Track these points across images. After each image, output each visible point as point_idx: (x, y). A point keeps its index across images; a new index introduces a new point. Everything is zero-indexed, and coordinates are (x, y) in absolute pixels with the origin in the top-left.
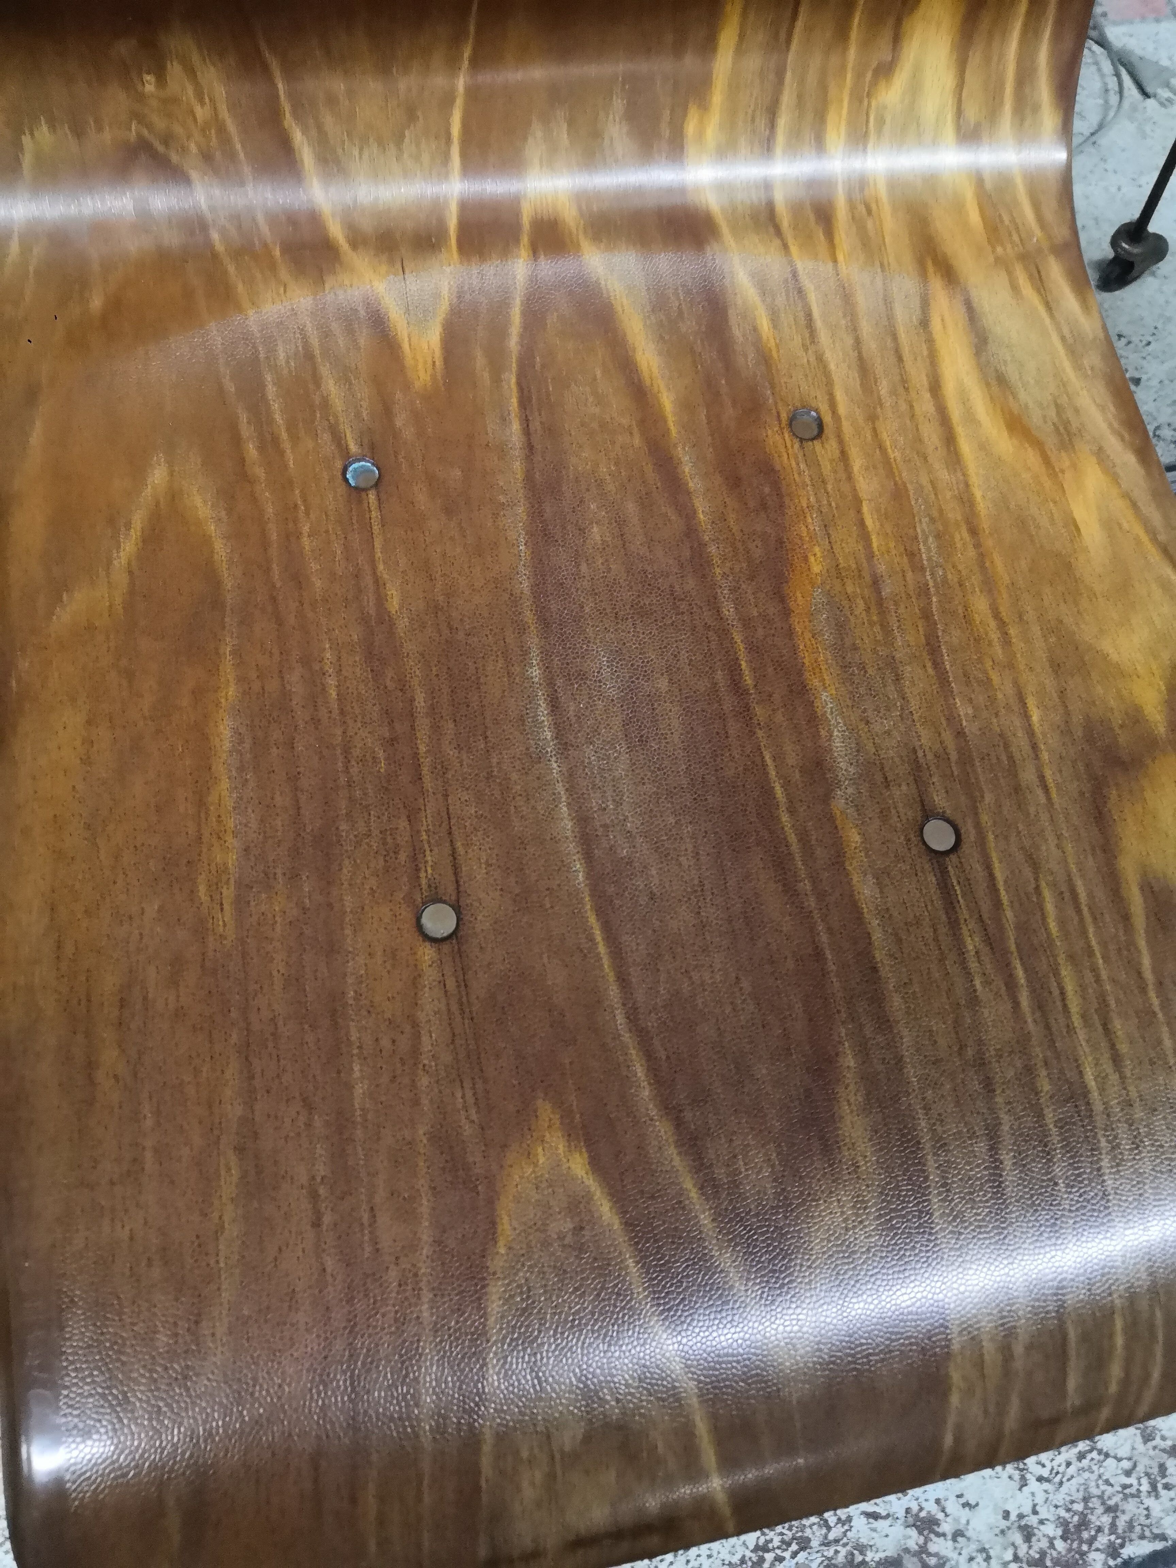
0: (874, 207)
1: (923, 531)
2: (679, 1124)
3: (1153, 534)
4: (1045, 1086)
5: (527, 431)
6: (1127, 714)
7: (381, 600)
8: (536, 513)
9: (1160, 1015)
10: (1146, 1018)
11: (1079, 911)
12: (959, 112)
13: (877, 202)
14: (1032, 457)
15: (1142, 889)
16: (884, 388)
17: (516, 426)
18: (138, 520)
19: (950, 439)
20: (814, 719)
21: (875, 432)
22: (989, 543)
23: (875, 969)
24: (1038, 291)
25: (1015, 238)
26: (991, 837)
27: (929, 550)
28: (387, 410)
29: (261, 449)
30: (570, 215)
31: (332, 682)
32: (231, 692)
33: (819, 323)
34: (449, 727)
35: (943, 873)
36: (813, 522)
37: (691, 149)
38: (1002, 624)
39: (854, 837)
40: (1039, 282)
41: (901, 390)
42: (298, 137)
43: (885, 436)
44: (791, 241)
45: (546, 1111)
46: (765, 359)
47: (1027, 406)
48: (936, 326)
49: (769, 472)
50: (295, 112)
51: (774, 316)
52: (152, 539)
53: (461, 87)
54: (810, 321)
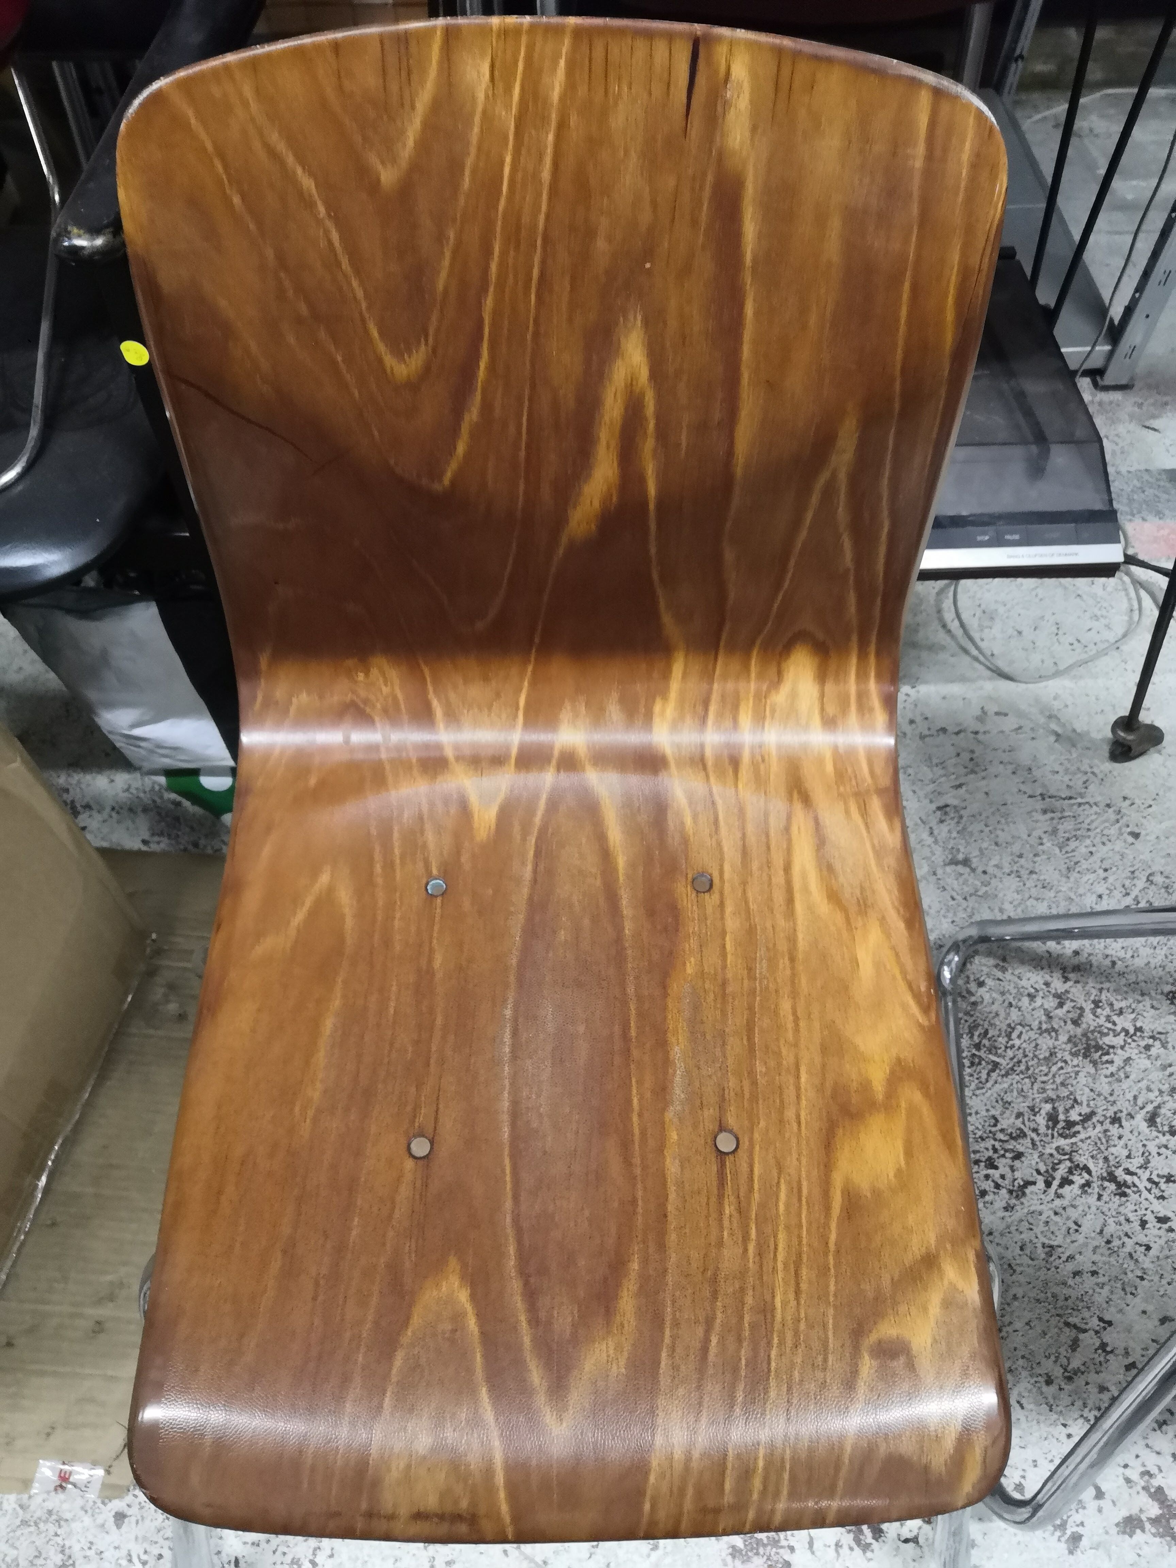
0: (766, 757)
1: (761, 956)
2: (526, 1284)
3: (904, 973)
4: (749, 1300)
5: (535, 871)
6: (861, 1084)
7: (430, 960)
8: (530, 919)
9: (832, 1271)
10: (823, 1271)
11: (800, 1200)
12: (822, 709)
13: (769, 755)
14: (839, 917)
15: (842, 1193)
16: (755, 865)
17: (529, 868)
18: (309, 902)
19: (790, 901)
20: (667, 1062)
21: (744, 892)
22: (800, 968)
23: (665, 1216)
24: (862, 816)
25: (854, 783)
26: (757, 1148)
27: (762, 968)
28: (458, 852)
29: (384, 868)
30: (582, 752)
31: (392, 1004)
32: (337, 1003)
33: (722, 823)
34: (451, 1038)
35: (722, 1165)
36: (693, 943)
37: (657, 720)
38: (796, 1020)
39: (674, 1136)
40: (864, 811)
41: (765, 868)
42: (435, 703)
43: (750, 895)
44: (711, 774)
45: (453, 1263)
46: (685, 841)
47: (843, 886)
48: (794, 829)
49: (674, 910)
50: (435, 691)
51: (695, 817)
52: (313, 913)
53: (526, 684)
54: (716, 821)
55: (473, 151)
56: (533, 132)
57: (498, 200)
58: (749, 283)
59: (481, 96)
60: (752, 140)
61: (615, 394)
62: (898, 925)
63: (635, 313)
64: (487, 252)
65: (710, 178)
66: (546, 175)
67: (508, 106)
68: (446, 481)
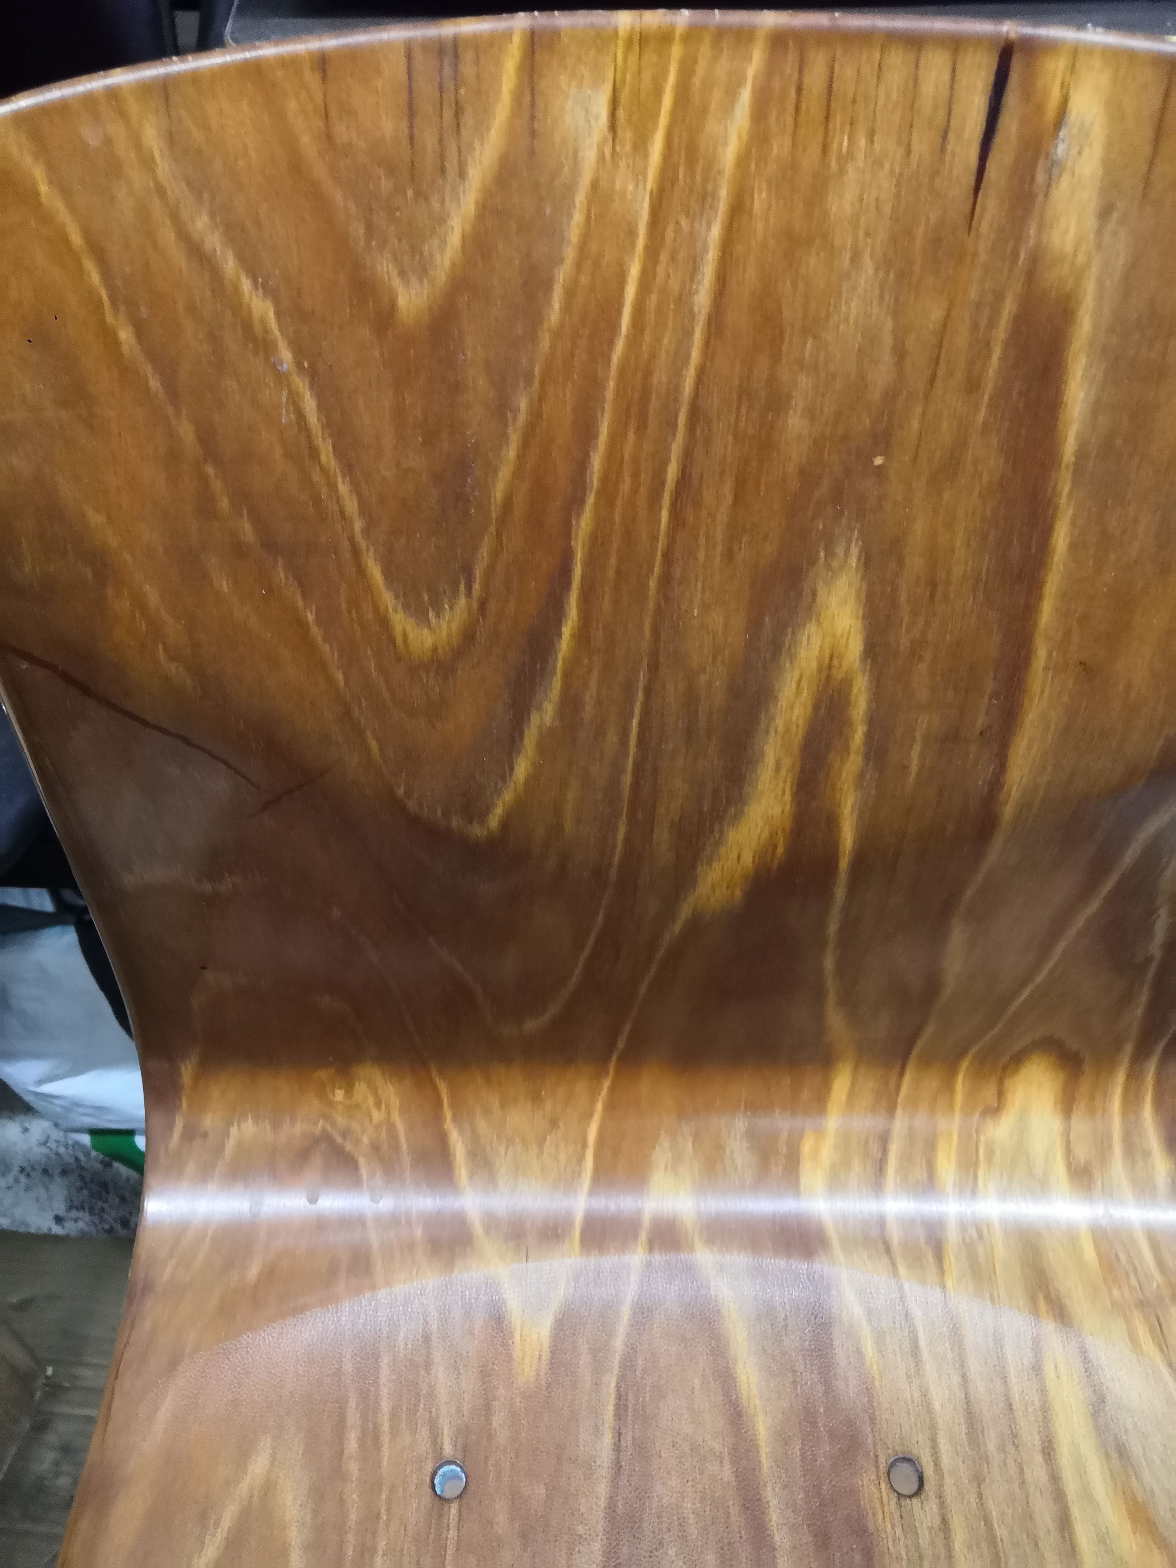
5: (617, 1447)
8: (612, 1552)
12: (1068, 1151)
16: (991, 1441)
17: (608, 1439)
18: (228, 1518)
19: (1064, 1523)
21: (981, 1497)
24: (1160, 1346)
25: (1134, 1281)
28: (487, 1409)
29: (362, 1439)
30: (688, 1215)
33: (925, 1353)
37: (806, 1165)
40: (1161, 1336)
41: (1011, 1449)
42: (455, 1136)
43: (990, 1504)
44: (899, 1260)
46: (868, 1390)
47: (1152, 1491)
48: (1049, 1370)
49: (862, 1534)
50: (454, 1118)
51: (879, 1339)
53: (599, 1106)
54: (915, 1349)
55: (570, 253)
56: (684, 222)
57: (611, 343)
58: (1066, 491)
59: (589, 156)
60: (1099, 232)
61: (799, 683)
63: (849, 543)
64: (587, 434)
65: (1009, 307)
68: (494, 822)
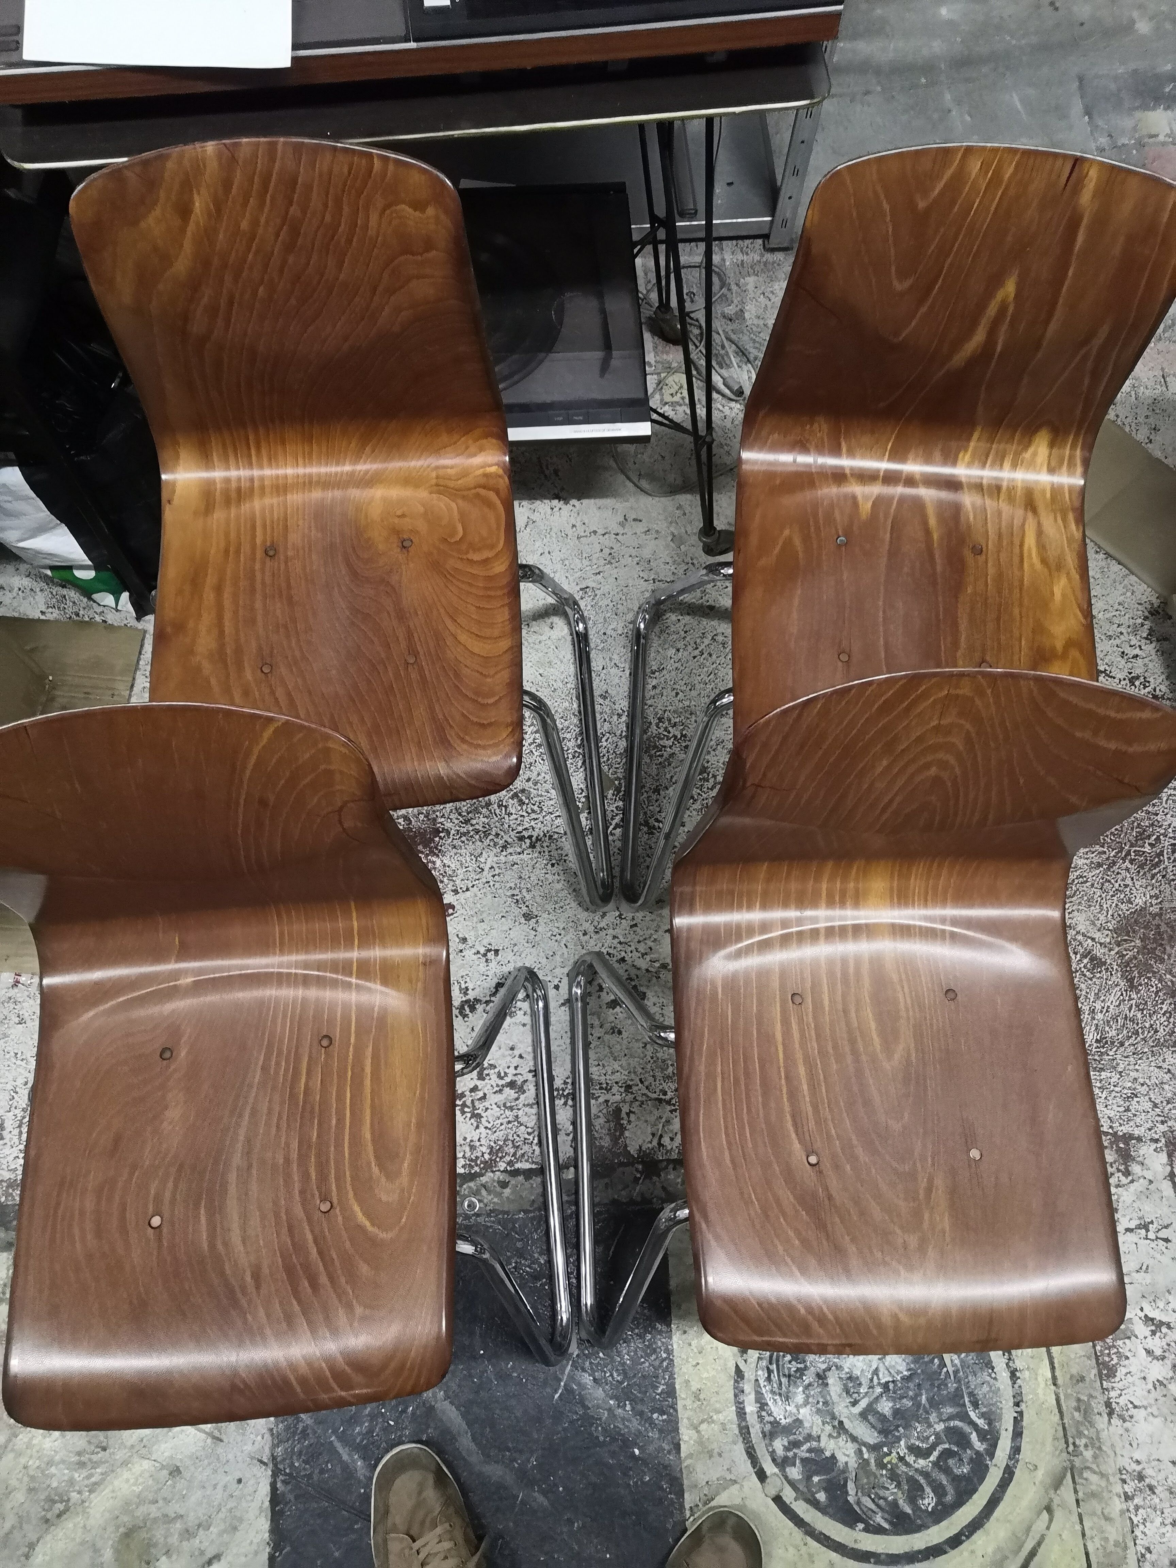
1: (1005, 587)
6: (1051, 647)
7: (841, 576)
8: (890, 560)
12: (1049, 464)
13: (1016, 487)
14: (1046, 572)
16: (1005, 543)
17: (888, 535)
18: (781, 543)
19: (1021, 562)
20: (957, 631)
22: (1025, 594)
24: (1063, 522)
25: (1060, 504)
27: (1005, 593)
29: (815, 530)
30: (918, 477)
31: (825, 594)
32: (800, 591)
33: (989, 520)
34: (854, 612)
36: (972, 578)
37: (959, 462)
38: (1021, 617)
39: (961, 662)
40: (1064, 520)
41: (1010, 545)
42: (843, 444)
43: (1001, 557)
44: (985, 494)
46: (969, 527)
47: (1049, 556)
48: (1027, 526)
49: (962, 561)
50: (844, 437)
51: (975, 515)
52: (783, 548)
53: (893, 437)
54: (986, 519)
55: (963, 197)
56: (992, 191)
57: (967, 218)
58: (1074, 261)
60: (1092, 201)
61: (995, 304)
62: (1076, 577)
63: (1016, 269)
64: (956, 238)
65: (1068, 214)
66: (993, 209)
67: (985, 179)
